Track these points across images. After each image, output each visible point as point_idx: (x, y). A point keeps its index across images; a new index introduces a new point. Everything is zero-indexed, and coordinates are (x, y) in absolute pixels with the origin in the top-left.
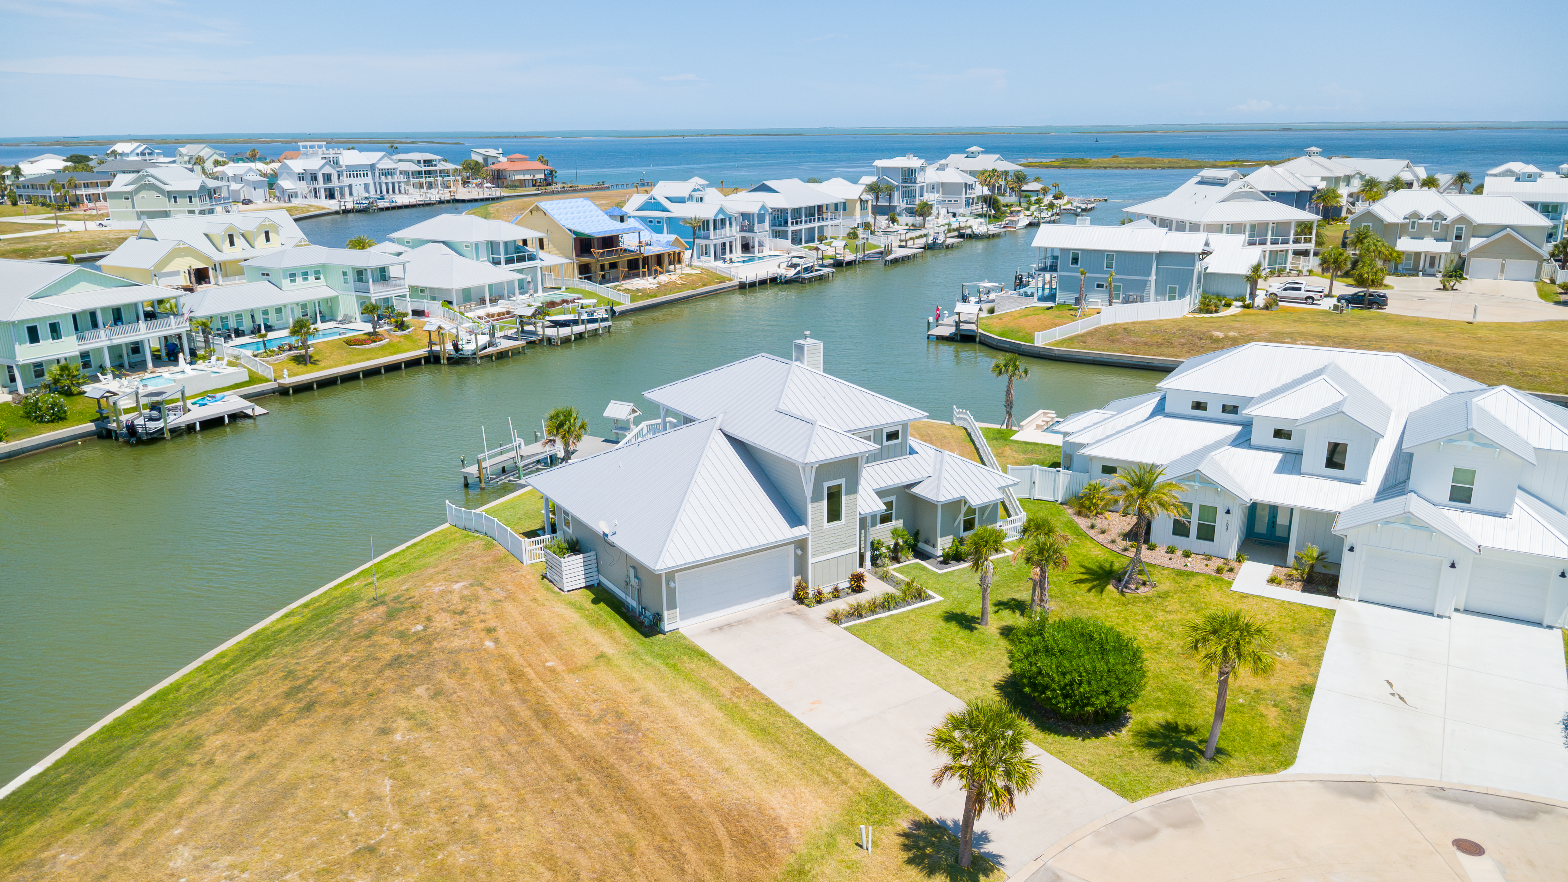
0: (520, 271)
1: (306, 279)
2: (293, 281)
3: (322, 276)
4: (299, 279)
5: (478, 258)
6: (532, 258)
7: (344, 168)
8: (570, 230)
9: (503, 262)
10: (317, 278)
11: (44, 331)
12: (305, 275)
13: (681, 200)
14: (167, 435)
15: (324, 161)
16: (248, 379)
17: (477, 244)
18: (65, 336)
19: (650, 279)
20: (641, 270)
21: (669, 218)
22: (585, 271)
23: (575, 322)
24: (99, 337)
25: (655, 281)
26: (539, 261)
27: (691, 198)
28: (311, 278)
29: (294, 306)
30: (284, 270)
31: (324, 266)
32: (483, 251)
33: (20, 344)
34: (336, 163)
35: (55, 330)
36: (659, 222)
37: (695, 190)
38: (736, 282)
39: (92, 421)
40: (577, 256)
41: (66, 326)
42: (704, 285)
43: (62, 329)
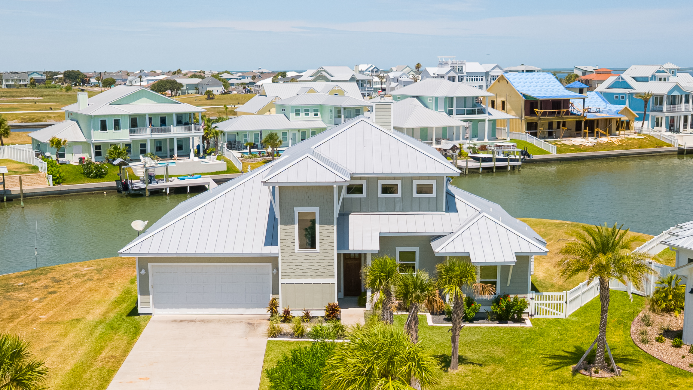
0: (465, 121)
1: (307, 114)
2: (298, 115)
3: (319, 114)
4: (302, 114)
5: (436, 109)
6: (482, 112)
7: (465, 74)
8: (521, 94)
9: (454, 112)
10: (316, 115)
11: (110, 124)
12: (307, 112)
13: (644, 80)
14: (147, 193)
15: (451, 68)
16: (226, 170)
17: (437, 98)
18: (123, 129)
19: (591, 139)
20: (583, 130)
21: (631, 94)
22: (532, 128)
23: (490, 160)
24: (146, 132)
25: (595, 141)
26: (487, 115)
27: (653, 78)
28: (311, 114)
29: (297, 132)
30: (293, 107)
31: (321, 106)
32: (441, 103)
33: (94, 130)
34: (460, 70)
35: (117, 125)
36: (623, 97)
37: (659, 71)
38: (676, 147)
39: (116, 181)
40: (526, 115)
41: (125, 123)
42: (640, 147)
43: (122, 123)
